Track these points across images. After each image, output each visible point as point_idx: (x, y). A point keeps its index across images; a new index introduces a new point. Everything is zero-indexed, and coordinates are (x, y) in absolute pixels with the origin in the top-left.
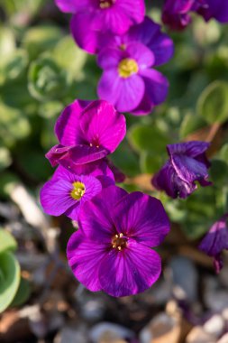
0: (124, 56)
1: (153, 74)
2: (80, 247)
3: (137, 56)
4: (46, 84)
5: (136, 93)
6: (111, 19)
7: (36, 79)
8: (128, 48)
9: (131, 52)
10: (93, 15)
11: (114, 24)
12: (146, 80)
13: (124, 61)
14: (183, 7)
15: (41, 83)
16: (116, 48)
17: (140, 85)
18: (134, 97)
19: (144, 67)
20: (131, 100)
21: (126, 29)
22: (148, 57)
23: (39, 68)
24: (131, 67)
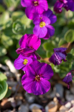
0: (41, 21)
1: (50, 27)
2: (26, 79)
3: (45, 21)
4: (18, 29)
5: (45, 32)
6: (37, 9)
7: (15, 27)
8: (43, 18)
9: (43, 19)
10: (32, 8)
11: (38, 11)
12: (48, 28)
13: (41, 22)
14: (60, 6)
15: (16, 29)
16: (39, 18)
17: (46, 30)
18: (44, 34)
19: (47, 24)
20: (43, 34)
21: (42, 12)
22: (49, 21)
23: (16, 24)
24: (44, 24)
